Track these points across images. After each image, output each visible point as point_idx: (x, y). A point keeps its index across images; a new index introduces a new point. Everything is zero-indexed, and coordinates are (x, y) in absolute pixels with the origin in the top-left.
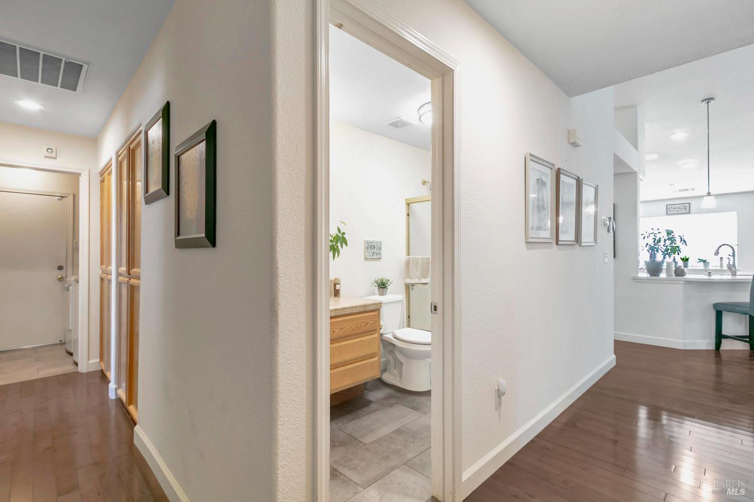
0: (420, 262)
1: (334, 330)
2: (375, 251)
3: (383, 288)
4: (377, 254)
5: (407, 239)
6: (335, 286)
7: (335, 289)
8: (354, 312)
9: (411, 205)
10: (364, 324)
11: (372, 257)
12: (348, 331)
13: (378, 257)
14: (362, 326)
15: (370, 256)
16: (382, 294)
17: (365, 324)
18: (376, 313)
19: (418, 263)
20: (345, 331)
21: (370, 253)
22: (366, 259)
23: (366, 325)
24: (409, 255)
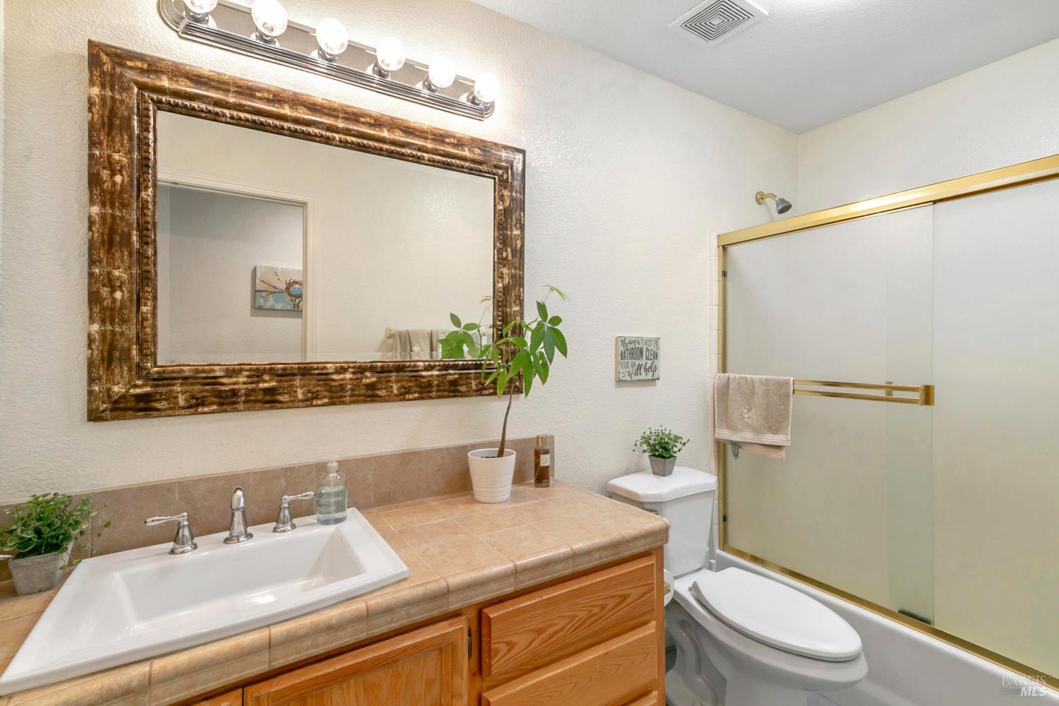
0: (759, 390)
1: (513, 639)
2: (643, 361)
3: (663, 457)
4: (647, 370)
5: (721, 332)
6: (538, 454)
7: (537, 464)
8: (581, 568)
9: (731, 249)
10: (612, 602)
11: (635, 378)
12: (562, 633)
13: (650, 376)
14: (609, 607)
15: (630, 375)
16: (662, 472)
17: (617, 600)
18: (651, 561)
19: (753, 392)
20: (551, 637)
21: (630, 369)
22: (620, 382)
23: (621, 602)
24: (724, 370)
